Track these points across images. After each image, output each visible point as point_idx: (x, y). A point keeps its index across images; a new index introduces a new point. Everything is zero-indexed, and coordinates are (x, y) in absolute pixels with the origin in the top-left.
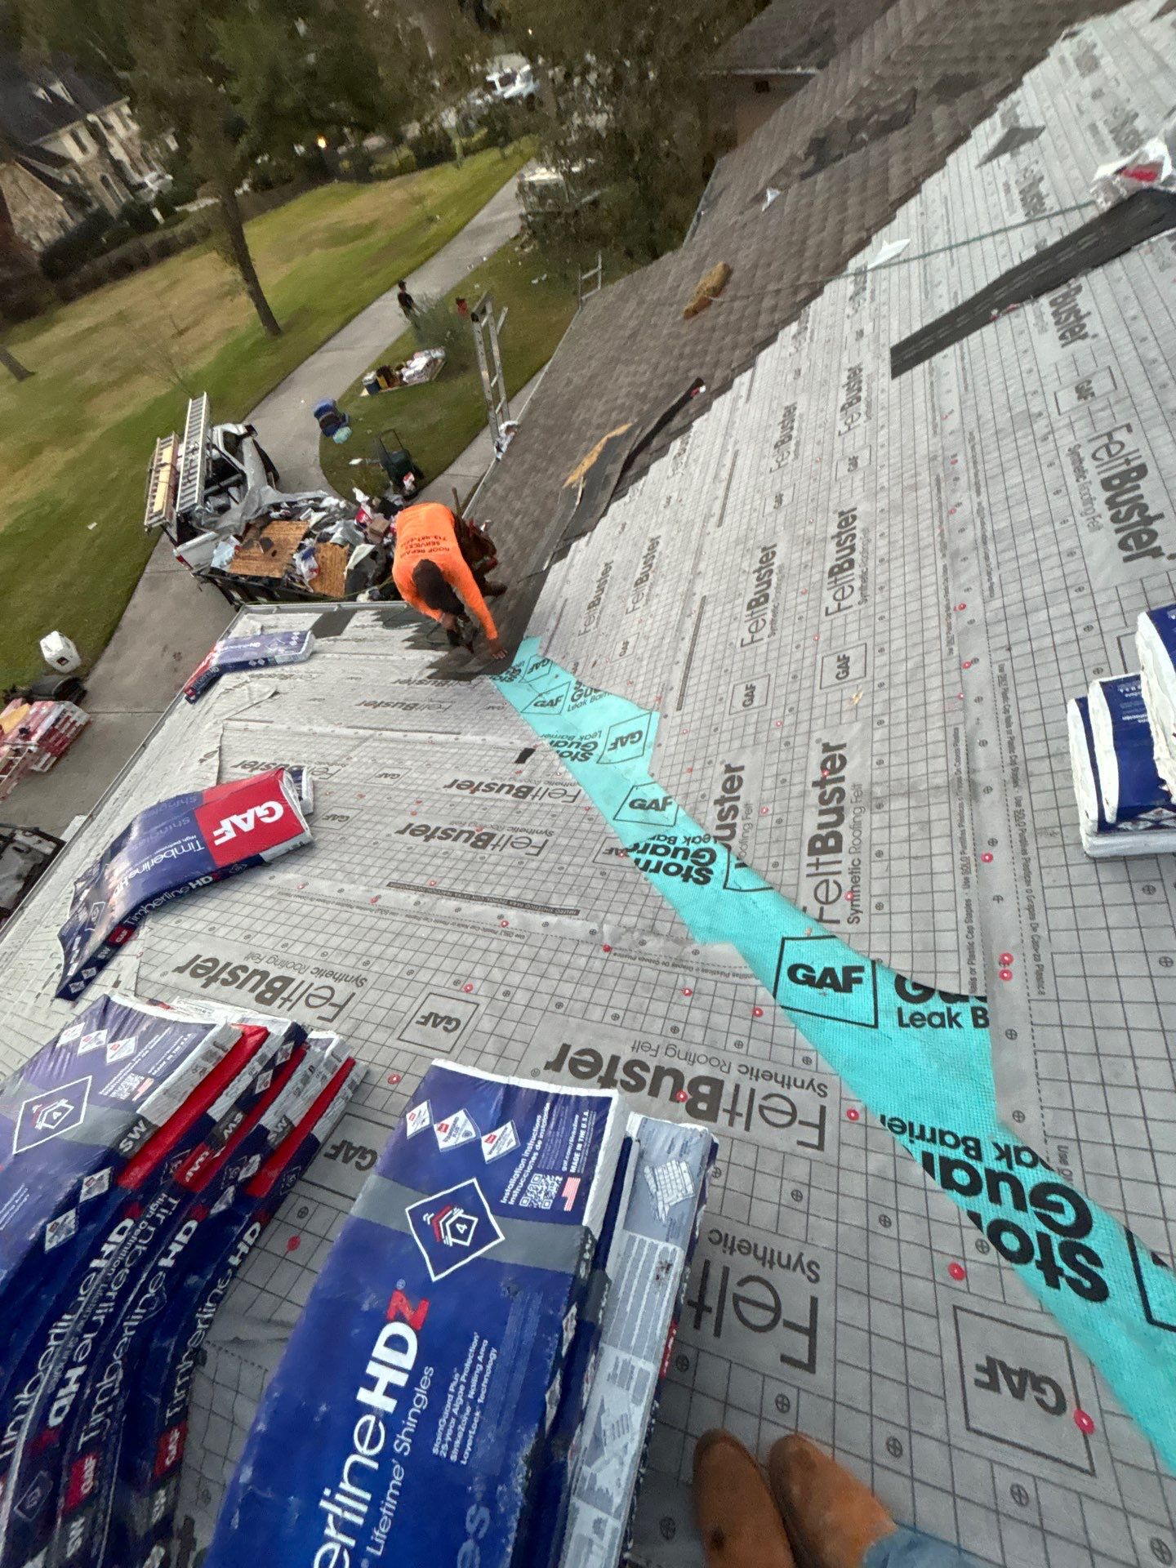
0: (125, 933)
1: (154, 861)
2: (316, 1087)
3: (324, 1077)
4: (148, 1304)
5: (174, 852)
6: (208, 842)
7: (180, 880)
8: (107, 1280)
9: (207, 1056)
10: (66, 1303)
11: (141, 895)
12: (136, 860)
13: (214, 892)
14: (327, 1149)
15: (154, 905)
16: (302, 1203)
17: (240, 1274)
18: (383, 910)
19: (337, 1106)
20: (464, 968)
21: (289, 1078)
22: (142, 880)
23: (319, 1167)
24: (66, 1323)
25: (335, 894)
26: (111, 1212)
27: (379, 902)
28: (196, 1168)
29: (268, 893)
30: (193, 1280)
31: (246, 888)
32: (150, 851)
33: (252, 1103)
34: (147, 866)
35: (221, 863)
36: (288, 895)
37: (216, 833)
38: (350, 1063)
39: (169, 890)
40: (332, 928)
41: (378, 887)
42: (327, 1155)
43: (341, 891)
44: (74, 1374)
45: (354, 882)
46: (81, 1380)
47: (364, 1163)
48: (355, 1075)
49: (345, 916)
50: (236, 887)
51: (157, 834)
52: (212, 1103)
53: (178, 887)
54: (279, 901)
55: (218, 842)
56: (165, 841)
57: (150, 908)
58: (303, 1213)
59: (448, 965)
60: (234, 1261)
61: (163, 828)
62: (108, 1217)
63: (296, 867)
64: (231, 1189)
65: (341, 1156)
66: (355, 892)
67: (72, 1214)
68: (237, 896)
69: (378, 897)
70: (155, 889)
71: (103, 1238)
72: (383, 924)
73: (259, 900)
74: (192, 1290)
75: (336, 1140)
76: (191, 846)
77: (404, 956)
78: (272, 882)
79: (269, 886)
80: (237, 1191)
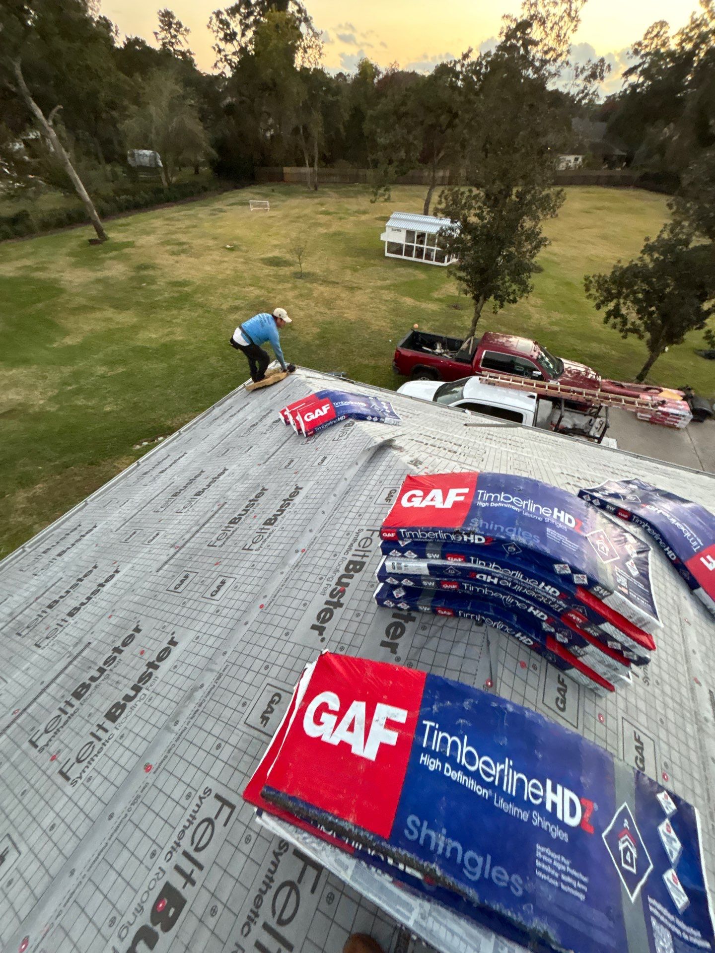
0: (626, 516)
1: (678, 524)
2: (600, 669)
3: (605, 674)
4: (514, 603)
5: (688, 535)
6: (700, 554)
7: (671, 541)
8: (533, 589)
9: (641, 619)
10: (527, 575)
11: (655, 522)
12: (675, 513)
13: (665, 562)
14: (562, 676)
15: (649, 529)
16: (538, 665)
17: (511, 638)
18: (692, 689)
19: (585, 680)
20: (677, 771)
21: (613, 658)
22: (664, 521)
23: (553, 671)
24: (519, 576)
25: (690, 650)
26: (567, 588)
27: (697, 685)
28: (574, 618)
29: (675, 598)
30: (515, 618)
31: (674, 582)
32: (683, 520)
33: (602, 641)
34: (673, 521)
35: (689, 564)
36: (679, 613)
37: (709, 557)
38: (611, 688)
39: (662, 536)
40: (670, 651)
41: (707, 682)
42: (559, 676)
43: (694, 652)
44: (495, 581)
45: (703, 661)
46: (491, 583)
47: (559, 703)
48: (602, 691)
49: (679, 658)
50: (672, 576)
51: (697, 521)
52: (612, 624)
53: (664, 540)
54: (674, 608)
55: (702, 559)
56: (693, 527)
57: (646, 528)
58: (535, 667)
59: (675, 756)
60: (518, 635)
61: (701, 524)
62: (564, 586)
63: (697, 613)
64: (553, 630)
65: (560, 686)
66: (697, 663)
67: (569, 572)
68: (667, 577)
69: (698, 683)
70: (661, 528)
71: (553, 585)
72: (684, 691)
73: (669, 592)
74: (511, 620)
75: (567, 682)
76: (695, 544)
77: (670, 714)
78: (682, 598)
79: (679, 597)
80: (550, 633)
